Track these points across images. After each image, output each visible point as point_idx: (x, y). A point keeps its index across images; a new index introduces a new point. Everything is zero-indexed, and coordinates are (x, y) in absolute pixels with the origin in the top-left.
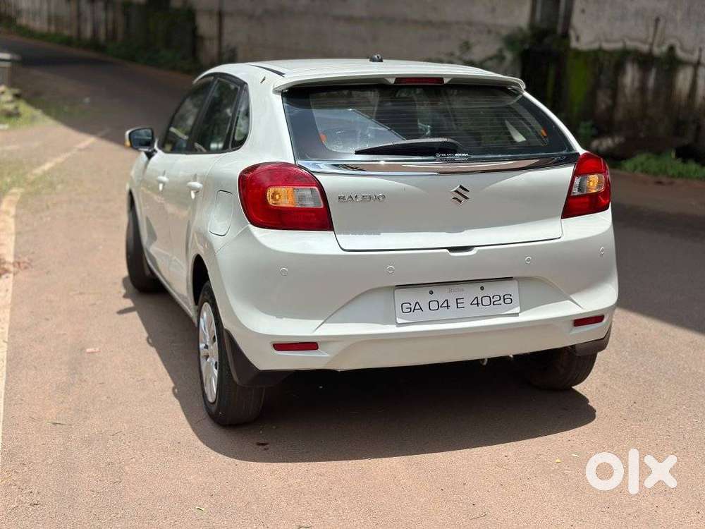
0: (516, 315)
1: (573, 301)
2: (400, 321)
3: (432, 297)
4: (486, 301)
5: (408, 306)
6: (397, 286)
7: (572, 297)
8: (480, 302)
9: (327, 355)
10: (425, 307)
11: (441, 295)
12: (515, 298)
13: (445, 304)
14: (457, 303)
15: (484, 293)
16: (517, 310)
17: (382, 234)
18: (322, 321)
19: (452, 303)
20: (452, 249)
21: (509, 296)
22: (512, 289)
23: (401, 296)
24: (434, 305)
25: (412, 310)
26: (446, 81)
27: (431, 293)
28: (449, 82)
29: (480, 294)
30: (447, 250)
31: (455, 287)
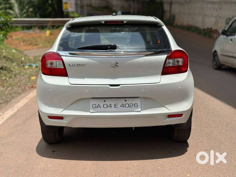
0: (140, 111)
1: (166, 108)
2: (91, 111)
3: (105, 103)
4: (127, 106)
5: (95, 106)
6: (91, 98)
7: (165, 106)
8: (124, 106)
9: (66, 122)
10: (102, 106)
11: (108, 102)
12: (139, 105)
13: (110, 106)
14: (115, 106)
15: (126, 102)
16: (140, 110)
17: (85, 78)
18: (63, 109)
19: (113, 106)
20: (111, 85)
21: (137, 104)
22: (138, 101)
23: (92, 102)
24: (105, 106)
25: (97, 107)
26: (125, 22)
27: (105, 101)
28: (126, 22)
29: (124, 103)
30: (109, 86)
31: (114, 99)
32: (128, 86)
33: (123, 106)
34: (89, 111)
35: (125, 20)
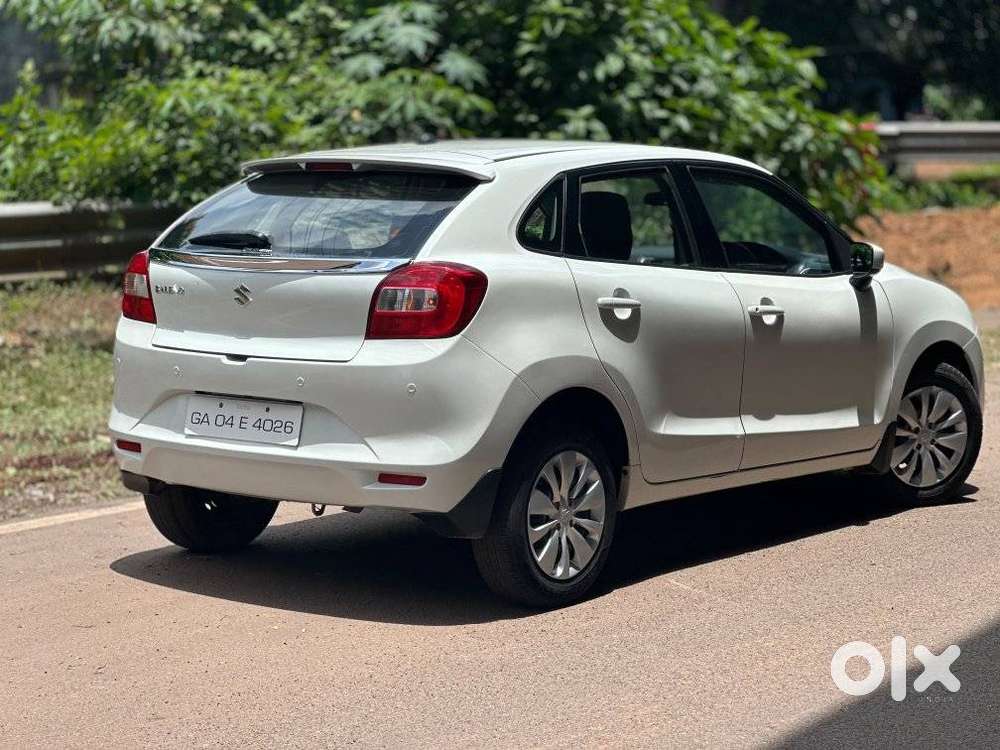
0: (293, 448)
1: (368, 446)
2: (187, 431)
3: (221, 411)
4: (268, 425)
5: (198, 416)
7: (367, 440)
8: (262, 425)
10: (212, 422)
11: (231, 409)
12: (296, 427)
13: (230, 421)
14: (241, 422)
15: (269, 415)
16: (295, 442)
18: (138, 420)
19: (236, 422)
21: (291, 424)
23: (195, 405)
24: (220, 421)
25: (202, 421)
26: (355, 167)
27: (220, 406)
28: (359, 168)
29: (264, 416)
30: (224, 357)
31: (243, 403)
32: (279, 363)
33: (259, 425)
34: (181, 431)
35: (356, 161)
